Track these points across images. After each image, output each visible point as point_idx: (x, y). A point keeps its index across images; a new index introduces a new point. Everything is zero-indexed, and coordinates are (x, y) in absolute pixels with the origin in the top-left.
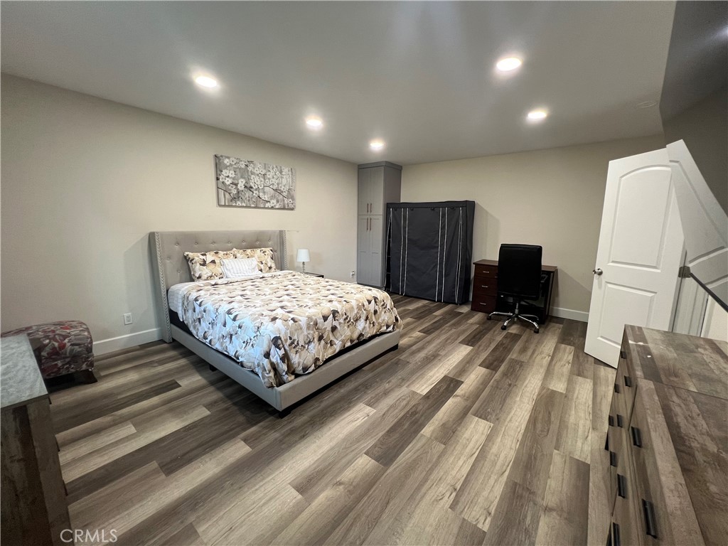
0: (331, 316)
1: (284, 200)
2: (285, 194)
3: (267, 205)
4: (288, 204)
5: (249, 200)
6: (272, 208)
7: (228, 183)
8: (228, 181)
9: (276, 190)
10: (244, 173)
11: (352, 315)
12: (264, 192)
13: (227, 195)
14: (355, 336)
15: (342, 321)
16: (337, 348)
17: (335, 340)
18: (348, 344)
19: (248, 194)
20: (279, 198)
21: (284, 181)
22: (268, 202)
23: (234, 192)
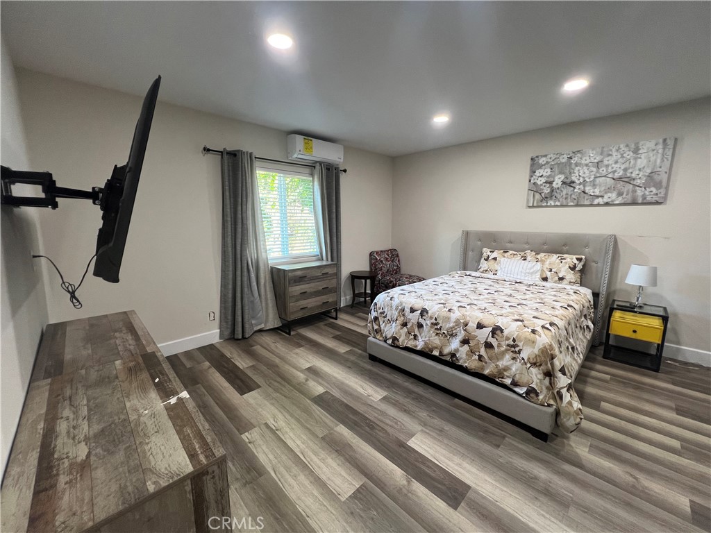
0: (419, 312)
1: (635, 191)
2: (638, 182)
3: (596, 202)
4: (644, 197)
5: (566, 198)
6: (607, 204)
7: (539, 183)
8: (540, 181)
9: (620, 179)
10: (566, 168)
11: (446, 326)
12: (594, 186)
13: (537, 196)
14: (446, 351)
15: (429, 323)
16: (420, 345)
17: (420, 338)
18: (436, 353)
19: (567, 190)
20: (625, 190)
21: (641, 162)
22: (598, 197)
23: (547, 190)
